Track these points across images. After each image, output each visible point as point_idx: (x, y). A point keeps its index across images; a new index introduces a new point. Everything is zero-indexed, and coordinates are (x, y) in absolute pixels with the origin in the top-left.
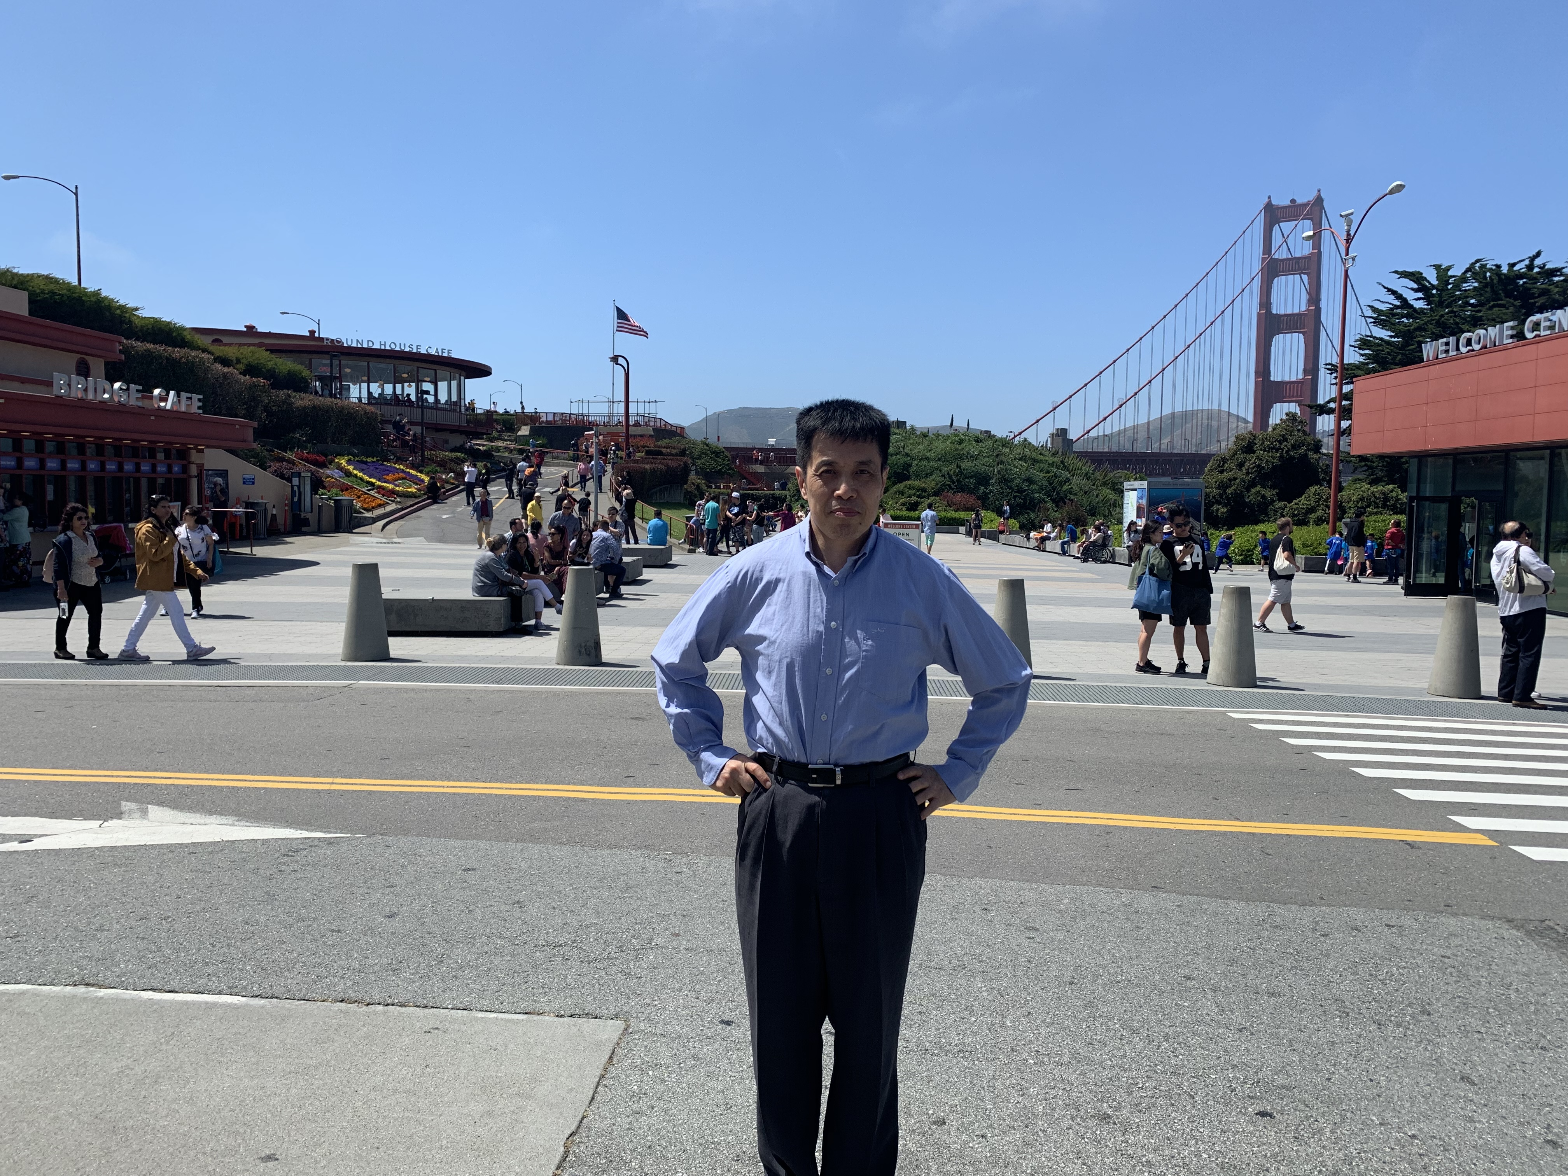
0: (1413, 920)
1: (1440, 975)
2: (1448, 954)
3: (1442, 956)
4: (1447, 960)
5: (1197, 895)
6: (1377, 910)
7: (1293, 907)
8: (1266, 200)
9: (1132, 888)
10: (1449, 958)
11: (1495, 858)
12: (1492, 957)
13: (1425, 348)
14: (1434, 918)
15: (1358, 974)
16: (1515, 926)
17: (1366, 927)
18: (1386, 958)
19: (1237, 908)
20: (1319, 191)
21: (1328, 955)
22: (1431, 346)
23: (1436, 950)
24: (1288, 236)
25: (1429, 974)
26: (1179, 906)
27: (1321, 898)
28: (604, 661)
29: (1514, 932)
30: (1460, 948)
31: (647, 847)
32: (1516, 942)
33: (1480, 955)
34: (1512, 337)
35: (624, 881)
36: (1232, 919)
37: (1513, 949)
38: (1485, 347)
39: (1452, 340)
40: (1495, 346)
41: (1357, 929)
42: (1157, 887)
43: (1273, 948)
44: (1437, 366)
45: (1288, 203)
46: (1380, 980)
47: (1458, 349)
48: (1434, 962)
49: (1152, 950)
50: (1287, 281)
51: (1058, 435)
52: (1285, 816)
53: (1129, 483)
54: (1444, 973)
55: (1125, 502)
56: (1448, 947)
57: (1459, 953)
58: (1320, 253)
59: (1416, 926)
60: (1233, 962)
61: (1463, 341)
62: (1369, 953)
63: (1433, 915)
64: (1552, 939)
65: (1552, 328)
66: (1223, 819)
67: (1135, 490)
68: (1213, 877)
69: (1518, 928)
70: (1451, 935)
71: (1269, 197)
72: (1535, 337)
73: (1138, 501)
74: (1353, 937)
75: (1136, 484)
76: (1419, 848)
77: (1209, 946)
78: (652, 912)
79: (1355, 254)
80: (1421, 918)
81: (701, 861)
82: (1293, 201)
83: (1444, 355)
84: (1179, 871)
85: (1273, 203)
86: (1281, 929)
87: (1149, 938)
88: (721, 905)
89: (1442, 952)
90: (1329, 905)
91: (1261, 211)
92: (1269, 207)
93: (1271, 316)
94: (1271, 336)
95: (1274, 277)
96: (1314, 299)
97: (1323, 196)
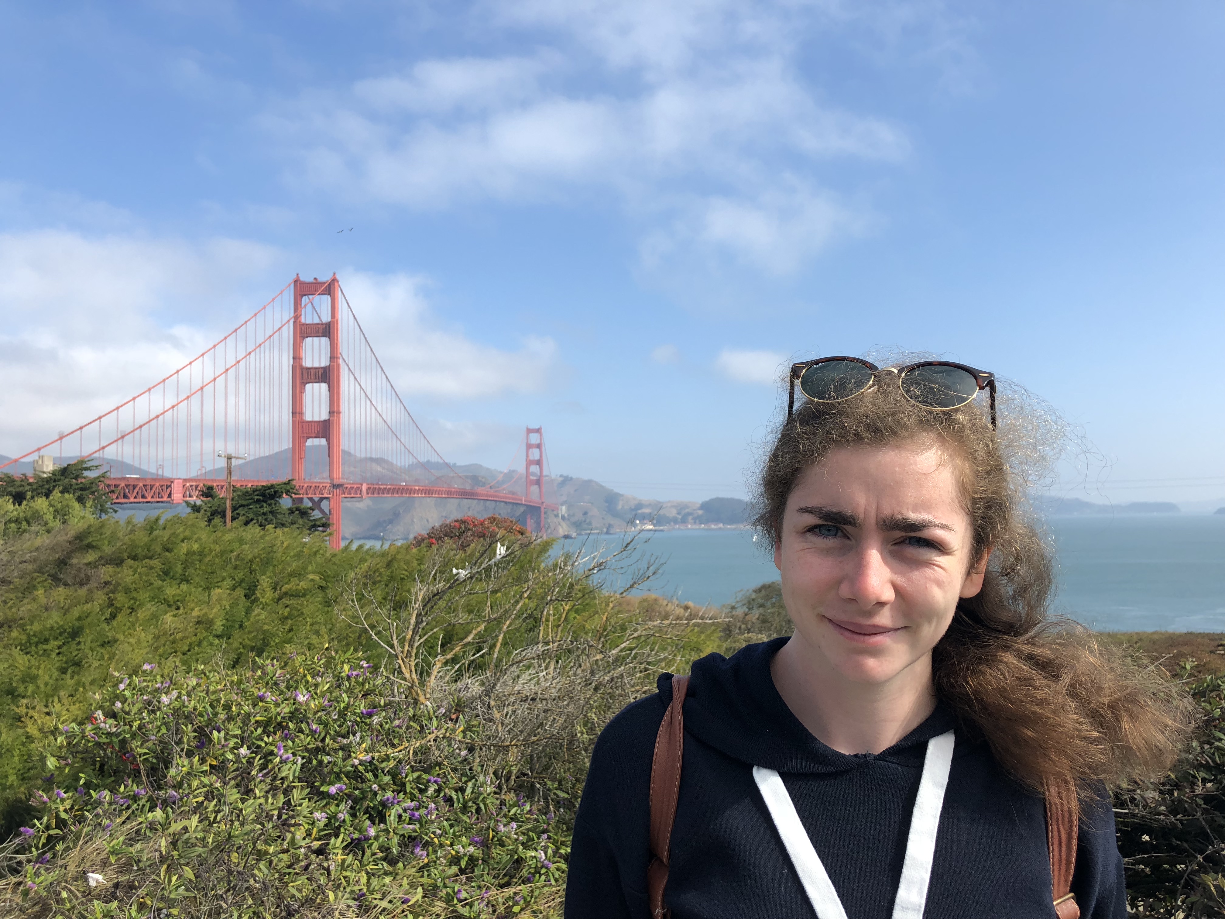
8: (295, 276)
20: (335, 274)
45: (311, 280)
58: (336, 322)
71: (298, 275)
82: (315, 279)
85: (303, 278)
91: (289, 285)
92: (297, 282)
93: (302, 369)
94: (304, 384)
95: (304, 338)
96: (334, 356)
97: (338, 277)
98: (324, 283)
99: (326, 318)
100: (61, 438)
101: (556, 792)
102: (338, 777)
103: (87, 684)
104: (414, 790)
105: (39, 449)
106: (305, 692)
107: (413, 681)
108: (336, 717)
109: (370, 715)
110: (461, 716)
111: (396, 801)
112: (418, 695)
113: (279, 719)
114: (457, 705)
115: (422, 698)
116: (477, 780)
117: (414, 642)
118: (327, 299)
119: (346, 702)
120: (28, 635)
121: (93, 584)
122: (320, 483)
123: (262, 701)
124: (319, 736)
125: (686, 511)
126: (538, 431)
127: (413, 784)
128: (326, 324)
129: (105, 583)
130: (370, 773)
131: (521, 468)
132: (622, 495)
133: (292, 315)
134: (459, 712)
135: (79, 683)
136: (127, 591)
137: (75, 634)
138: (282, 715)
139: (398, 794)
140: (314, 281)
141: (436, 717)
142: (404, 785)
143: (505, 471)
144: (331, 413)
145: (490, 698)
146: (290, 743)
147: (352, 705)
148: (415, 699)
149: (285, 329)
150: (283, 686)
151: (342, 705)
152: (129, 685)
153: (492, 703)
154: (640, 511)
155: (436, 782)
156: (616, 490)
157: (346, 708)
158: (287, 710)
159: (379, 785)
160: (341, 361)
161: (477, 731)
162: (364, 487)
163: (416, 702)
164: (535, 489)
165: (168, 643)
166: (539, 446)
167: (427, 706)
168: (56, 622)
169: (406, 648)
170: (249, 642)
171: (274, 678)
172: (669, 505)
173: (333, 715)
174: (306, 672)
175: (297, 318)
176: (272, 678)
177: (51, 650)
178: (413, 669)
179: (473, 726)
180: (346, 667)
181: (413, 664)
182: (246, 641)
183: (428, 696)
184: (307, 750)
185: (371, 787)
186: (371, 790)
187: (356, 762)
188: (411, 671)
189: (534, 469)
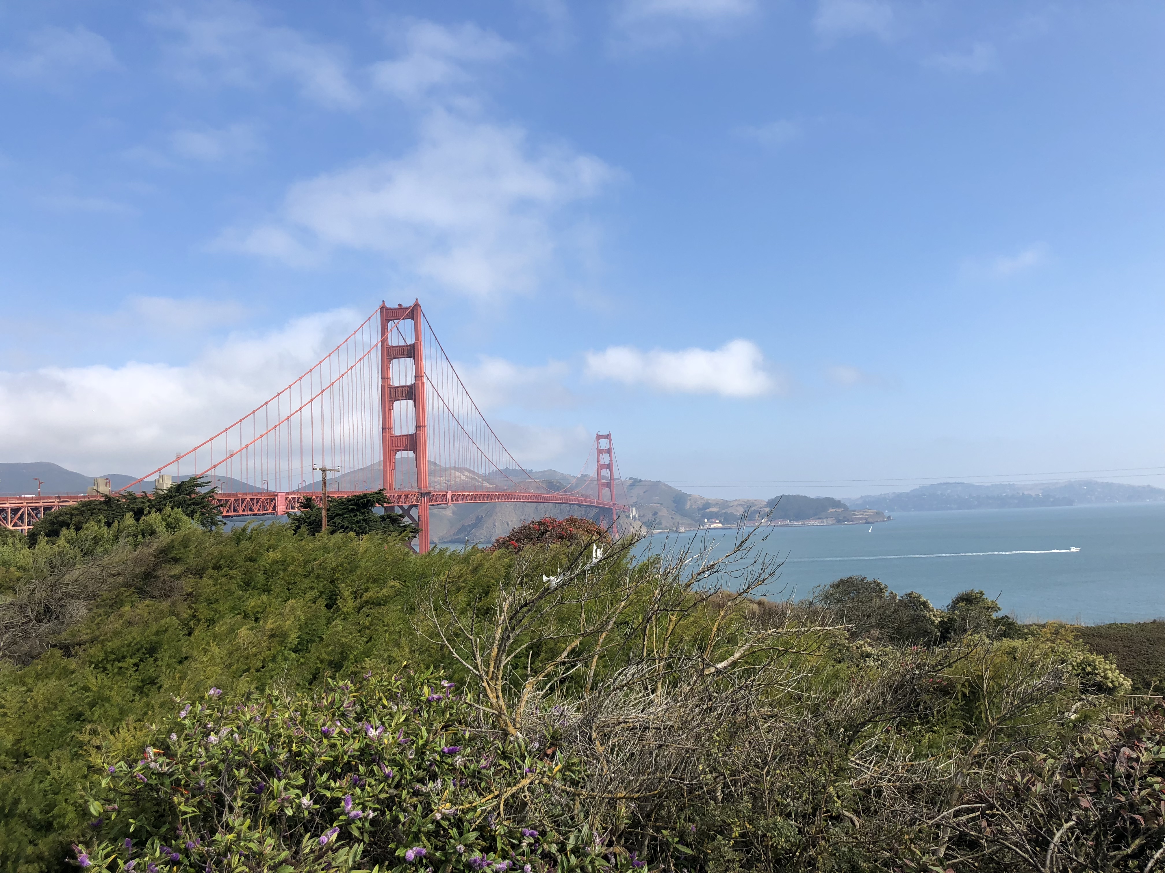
20: (417, 299)
45: (395, 305)
58: (419, 343)
71: (383, 302)
82: (400, 305)
85: (388, 305)
91: (377, 311)
92: (383, 308)
93: (390, 387)
94: (392, 402)
95: (391, 359)
96: (418, 376)
97: (420, 302)
98: (408, 308)
99: (410, 341)
100: (178, 459)
101: (677, 846)
102: (416, 838)
103: (157, 706)
104: (506, 846)
105: (160, 470)
106: (378, 723)
107: (501, 708)
108: (413, 756)
109: (452, 753)
110: (558, 752)
111: (484, 863)
112: (507, 725)
113: (346, 758)
114: (553, 737)
115: (511, 729)
116: (580, 831)
117: (500, 662)
118: (410, 323)
119: (425, 739)
120: (106, 653)
121: (177, 597)
122: (409, 492)
123: (326, 737)
124: (393, 781)
125: (753, 508)
126: (608, 437)
127: (504, 839)
128: (410, 346)
129: (187, 594)
130: (455, 830)
131: (593, 474)
132: (690, 495)
133: (380, 339)
134: (556, 746)
135: (148, 704)
136: (209, 602)
137: (152, 650)
138: (349, 753)
139: (487, 854)
140: (399, 307)
141: (530, 753)
142: (494, 839)
143: (579, 476)
144: (417, 427)
145: (591, 728)
146: (358, 791)
147: (432, 742)
148: (503, 730)
149: (374, 352)
150: (351, 718)
151: (420, 742)
152: (191, 712)
153: (594, 735)
154: (708, 510)
155: (532, 835)
156: (684, 490)
157: (424, 746)
158: (357, 746)
159: (465, 845)
160: (425, 379)
161: (578, 771)
162: (449, 495)
163: (506, 734)
164: (606, 491)
165: (241, 659)
166: (609, 451)
167: (517, 738)
168: (134, 638)
169: (492, 668)
170: (326, 657)
171: (341, 709)
172: (736, 503)
173: (409, 754)
174: (381, 695)
175: (384, 341)
176: (338, 708)
177: (127, 669)
178: (500, 694)
179: (573, 764)
180: (426, 689)
181: (499, 688)
182: (324, 654)
183: (518, 726)
184: (379, 801)
185: (455, 848)
186: (456, 852)
187: (438, 816)
188: (498, 697)
189: (605, 472)
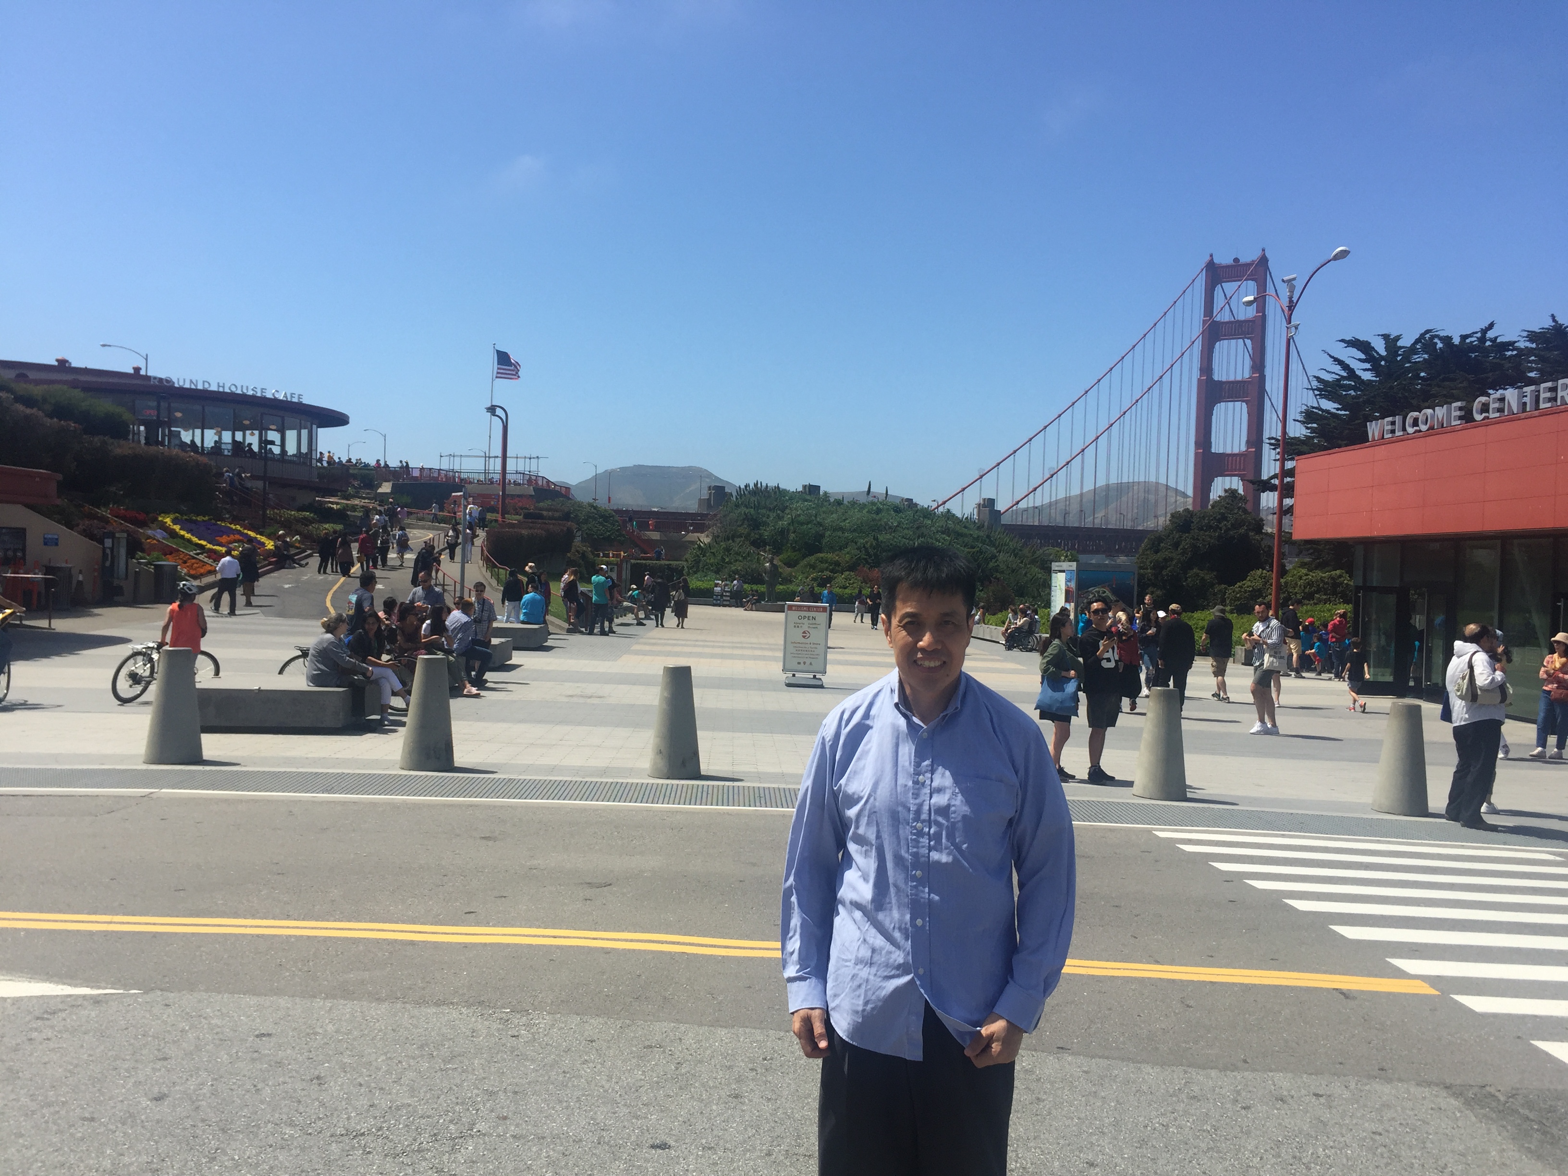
0: (1343, 1087)
1: (1370, 1156)
2: (1380, 1130)
3: (1374, 1133)
4: (1378, 1137)
5: (1107, 1058)
6: (1305, 1076)
7: (1213, 1073)
8: (1208, 258)
9: (1035, 1050)
10: (1380, 1134)
11: (1435, 1010)
12: (1427, 1133)
13: (1371, 426)
14: (1366, 1084)
15: (1279, 1156)
16: (1454, 1093)
17: (1292, 1097)
18: (1311, 1137)
19: (1151, 1074)
20: (1263, 250)
21: (1248, 1133)
22: (1376, 425)
23: (1367, 1125)
24: (1231, 298)
25: (1358, 1155)
26: (1086, 1072)
27: (1245, 1061)
28: (456, 765)
29: (1452, 1101)
30: (1393, 1123)
31: (481, 1003)
32: (1454, 1113)
33: (1414, 1130)
34: (1460, 418)
35: (449, 1048)
36: (1144, 1088)
37: (1450, 1123)
38: (1431, 428)
39: (1398, 419)
40: (1442, 427)
41: (1282, 1100)
42: (1062, 1048)
43: (1189, 1124)
44: (1383, 446)
45: (1229, 261)
46: (1304, 1164)
47: (1404, 429)
48: (1364, 1139)
49: (1053, 1129)
50: (1229, 345)
51: (984, 506)
52: (1210, 959)
53: (1057, 564)
54: (1375, 1154)
55: (1053, 585)
56: (1381, 1121)
57: (1392, 1129)
58: (1264, 318)
59: (1347, 1095)
60: (1143, 1142)
61: (1409, 420)
62: (1294, 1130)
63: (1365, 1081)
64: (1492, 1109)
65: (1500, 410)
66: (1141, 962)
67: (1063, 571)
68: (1127, 1035)
69: (1457, 1095)
70: (1384, 1106)
71: (1211, 256)
72: (1483, 419)
73: (1066, 584)
74: (1277, 1109)
75: (1065, 565)
76: (1354, 998)
77: (1116, 1124)
78: (479, 1089)
79: (1298, 323)
80: (1352, 1085)
81: (543, 1021)
82: (1236, 260)
83: (1390, 435)
84: (1089, 1027)
85: (1216, 261)
86: (1199, 1100)
87: (1050, 1113)
88: (561, 1078)
89: (1373, 1127)
90: (1254, 1070)
91: (1202, 270)
92: (1210, 266)
93: (1213, 383)
94: (1213, 403)
95: (1213, 342)
96: (1258, 366)
97: (1268, 255)
98: (1249, 264)
99: (1250, 314)
128: (1251, 322)
133: (1203, 310)
140: (1235, 263)
144: (1251, 443)
175: (1208, 315)
